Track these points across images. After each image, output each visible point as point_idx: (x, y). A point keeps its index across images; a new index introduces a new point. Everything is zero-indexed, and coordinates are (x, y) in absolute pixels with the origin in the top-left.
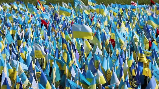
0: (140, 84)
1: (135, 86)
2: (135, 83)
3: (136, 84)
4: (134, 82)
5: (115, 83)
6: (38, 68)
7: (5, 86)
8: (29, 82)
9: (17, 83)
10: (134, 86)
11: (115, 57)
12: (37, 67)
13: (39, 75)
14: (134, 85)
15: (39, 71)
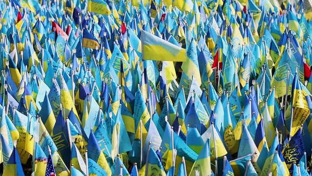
0: (305, 153)
1: (293, 159)
2: (292, 154)
3: (295, 154)
4: (290, 151)
5: (251, 153)
6: (75, 126)
7: (12, 166)
8: (59, 158)
9: (35, 160)
10: (289, 160)
11: (236, 101)
12: (73, 124)
13: (77, 141)
14: (289, 158)
15: (79, 134)
